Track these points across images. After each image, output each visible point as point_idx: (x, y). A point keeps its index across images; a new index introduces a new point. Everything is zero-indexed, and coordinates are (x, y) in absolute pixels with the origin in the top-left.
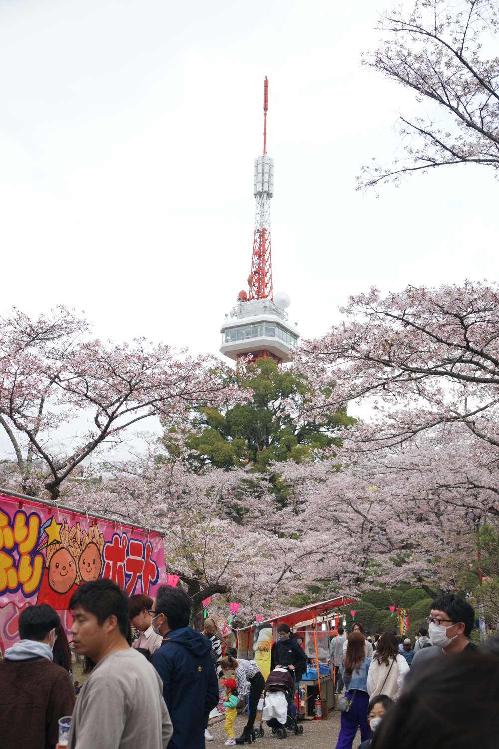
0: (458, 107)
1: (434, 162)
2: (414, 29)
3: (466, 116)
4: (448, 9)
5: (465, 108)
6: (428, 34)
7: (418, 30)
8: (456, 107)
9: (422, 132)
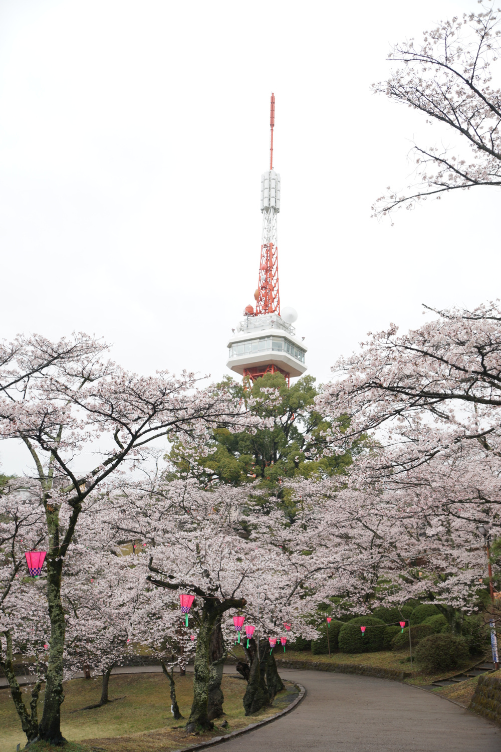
0: (468, 129)
1: (448, 186)
2: (425, 59)
3: (477, 138)
4: (458, 40)
5: (475, 130)
6: (439, 63)
7: (429, 60)
8: (466, 129)
9: (437, 159)
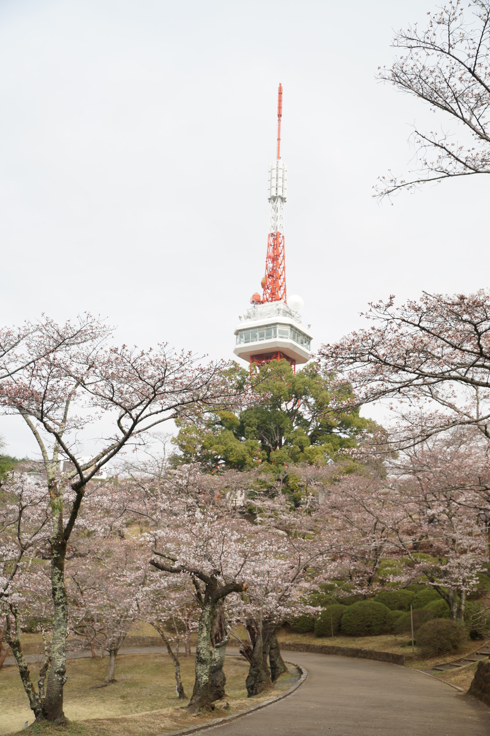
0: (471, 119)
1: (448, 174)
2: (428, 46)
4: (461, 27)
5: (478, 120)
6: (442, 51)
7: (432, 47)
8: (468, 119)
9: (436, 145)
